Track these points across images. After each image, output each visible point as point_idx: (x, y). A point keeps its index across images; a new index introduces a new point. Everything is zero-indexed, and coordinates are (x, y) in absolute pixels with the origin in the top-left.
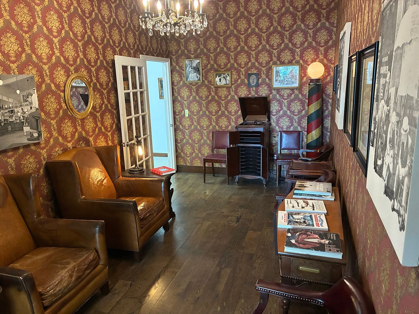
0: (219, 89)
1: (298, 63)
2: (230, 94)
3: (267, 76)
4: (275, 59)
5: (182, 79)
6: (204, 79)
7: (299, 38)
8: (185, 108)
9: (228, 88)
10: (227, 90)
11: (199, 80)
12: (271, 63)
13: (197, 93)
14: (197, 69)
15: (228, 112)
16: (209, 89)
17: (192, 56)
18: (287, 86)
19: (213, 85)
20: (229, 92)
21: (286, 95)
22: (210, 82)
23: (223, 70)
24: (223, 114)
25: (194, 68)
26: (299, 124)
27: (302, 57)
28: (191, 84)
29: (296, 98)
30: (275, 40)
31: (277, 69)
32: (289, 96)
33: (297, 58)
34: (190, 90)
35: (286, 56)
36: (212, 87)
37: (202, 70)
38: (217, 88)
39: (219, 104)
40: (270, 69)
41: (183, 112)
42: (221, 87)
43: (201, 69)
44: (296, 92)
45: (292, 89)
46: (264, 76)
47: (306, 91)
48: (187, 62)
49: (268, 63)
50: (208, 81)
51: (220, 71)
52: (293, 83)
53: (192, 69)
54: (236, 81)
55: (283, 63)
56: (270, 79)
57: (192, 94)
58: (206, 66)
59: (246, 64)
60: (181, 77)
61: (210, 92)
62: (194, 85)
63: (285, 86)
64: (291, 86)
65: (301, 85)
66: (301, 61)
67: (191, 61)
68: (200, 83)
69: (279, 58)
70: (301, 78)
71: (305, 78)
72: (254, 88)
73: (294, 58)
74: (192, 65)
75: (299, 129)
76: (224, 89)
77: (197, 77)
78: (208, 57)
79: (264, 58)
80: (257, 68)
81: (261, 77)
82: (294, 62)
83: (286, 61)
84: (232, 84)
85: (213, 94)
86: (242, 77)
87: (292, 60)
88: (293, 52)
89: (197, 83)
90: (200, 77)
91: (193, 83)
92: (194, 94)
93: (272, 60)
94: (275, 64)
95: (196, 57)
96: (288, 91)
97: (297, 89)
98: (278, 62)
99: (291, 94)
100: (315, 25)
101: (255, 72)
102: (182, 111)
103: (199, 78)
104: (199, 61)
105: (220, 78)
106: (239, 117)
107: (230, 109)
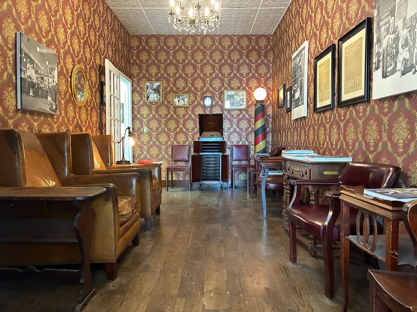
0: (178, 109)
1: (244, 89)
2: (187, 113)
3: (220, 99)
4: (226, 85)
5: (142, 99)
6: (163, 100)
7: (244, 70)
8: (144, 125)
9: (186, 108)
10: (185, 110)
11: (159, 100)
12: (223, 88)
13: (157, 112)
14: (157, 91)
15: (186, 129)
16: (168, 109)
17: (154, 79)
18: (236, 107)
19: (172, 105)
20: (187, 111)
21: (235, 115)
22: (169, 102)
23: (181, 92)
24: (181, 130)
25: (154, 90)
26: (247, 139)
27: (247, 85)
28: (151, 103)
29: (244, 117)
30: (226, 70)
31: (228, 93)
32: (238, 115)
33: (244, 85)
34: (150, 108)
35: (235, 83)
36: (171, 106)
37: (163, 91)
38: (176, 107)
39: (177, 122)
40: (223, 93)
41: (142, 129)
42: (180, 107)
43: (161, 90)
44: (244, 112)
45: (240, 110)
46: (217, 99)
47: (252, 112)
48: (148, 84)
49: (220, 88)
50: (168, 102)
51: (178, 93)
52: (241, 105)
53: (153, 91)
54: (193, 102)
55: (232, 89)
56: (223, 102)
57: (151, 113)
58: (166, 88)
59: (202, 88)
60: (141, 97)
61: (169, 111)
62: (154, 105)
63: (234, 107)
64: (240, 108)
65: (248, 106)
66: (247, 88)
67: (152, 83)
68: (160, 103)
69: (229, 85)
70: (248, 101)
71: (250, 101)
72: (208, 108)
73: (242, 85)
74: (153, 86)
75: (247, 143)
76: (182, 109)
77: (157, 97)
78: (168, 81)
79: (217, 84)
80: (211, 92)
81: (214, 99)
82: (241, 88)
83: (235, 87)
84: (190, 105)
85: (172, 113)
86: (199, 99)
87: (240, 87)
88: (241, 81)
89: (156, 103)
90: (160, 97)
91: (153, 102)
92: (154, 113)
93: (223, 86)
94: (226, 89)
95: (157, 80)
96: (237, 112)
97: (244, 110)
98: (229, 88)
99: (240, 114)
100: (257, 61)
101: (209, 95)
102: (141, 128)
103: (158, 98)
104: (159, 84)
105: (179, 99)
106: (196, 133)
107: (187, 127)
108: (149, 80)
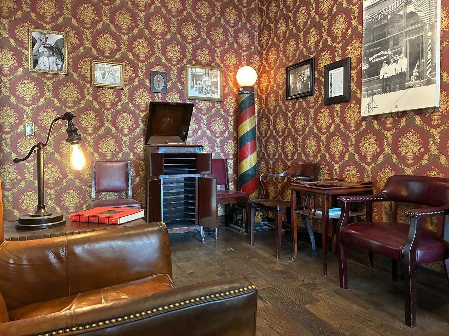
0: (101, 90)
1: (217, 67)
2: (120, 100)
3: (179, 79)
4: (189, 57)
5: (21, 65)
6: (71, 70)
7: (218, 35)
8: (26, 120)
9: (117, 90)
10: (116, 93)
11: (61, 70)
12: (184, 61)
13: (56, 94)
14: (56, 50)
15: (117, 129)
16: (81, 89)
17: (48, 26)
18: (206, 96)
19: (89, 82)
20: (119, 96)
21: (204, 109)
22: (83, 77)
23: (107, 60)
24: (108, 133)
25: (50, 48)
26: (222, 149)
27: (222, 60)
28: (43, 74)
29: (218, 113)
30: (189, 31)
31: (194, 71)
32: (209, 110)
33: (218, 60)
34: (40, 86)
35: (204, 55)
36: (88, 85)
37: (69, 53)
38: (97, 88)
39: (100, 116)
40: (184, 69)
41: (21, 127)
42: (105, 88)
43: (64, 51)
44: (217, 105)
45: (212, 101)
46: (174, 79)
47: (231, 105)
48: (35, 34)
49: (179, 61)
50: (80, 75)
51: (102, 60)
52: (213, 92)
53: (46, 50)
54: (131, 80)
55: (199, 64)
56: (184, 85)
57: (43, 94)
58: (75, 48)
59: (148, 57)
60: (19, 61)
61: (82, 93)
62: (49, 79)
63: (202, 95)
64: (211, 97)
65: (224, 96)
66: (222, 66)
67: (45, 34)
68: (62, 77)
69: (194, 57)
70: (223, 87)
71: (227, 88)
72: (160, 94)
73: (214, 60)
74: (46, 41)
75: (222, 156)
76: (111, 91)
77: (57, 65)
78: (80, 35)
79: (174, 52)
80: (163, 66)
81: (170, 79)
82: (213, 64)
83: (204, 62)
84: (125, 85)
85: (89, 97)
86: (142, 76)
87: (211, 62)
88: (212, 53)
89: (54, 75)
90: (64, 65)
91: (48, 73)
92: (48, 95)
93: (185, 57)
94: (189, 62)
95: (57, 29)
96: (208, 104)
97: (218, 102)
98: (194, 62)
99: (211, 108)
100: (236, 23)
101: (161, 70)
102: (18, 125)
103: (60, 67)
104: (61, 37)
105: (103, 72)
106: (136, 138)
107: (121, 126)
108: (38, 27)
